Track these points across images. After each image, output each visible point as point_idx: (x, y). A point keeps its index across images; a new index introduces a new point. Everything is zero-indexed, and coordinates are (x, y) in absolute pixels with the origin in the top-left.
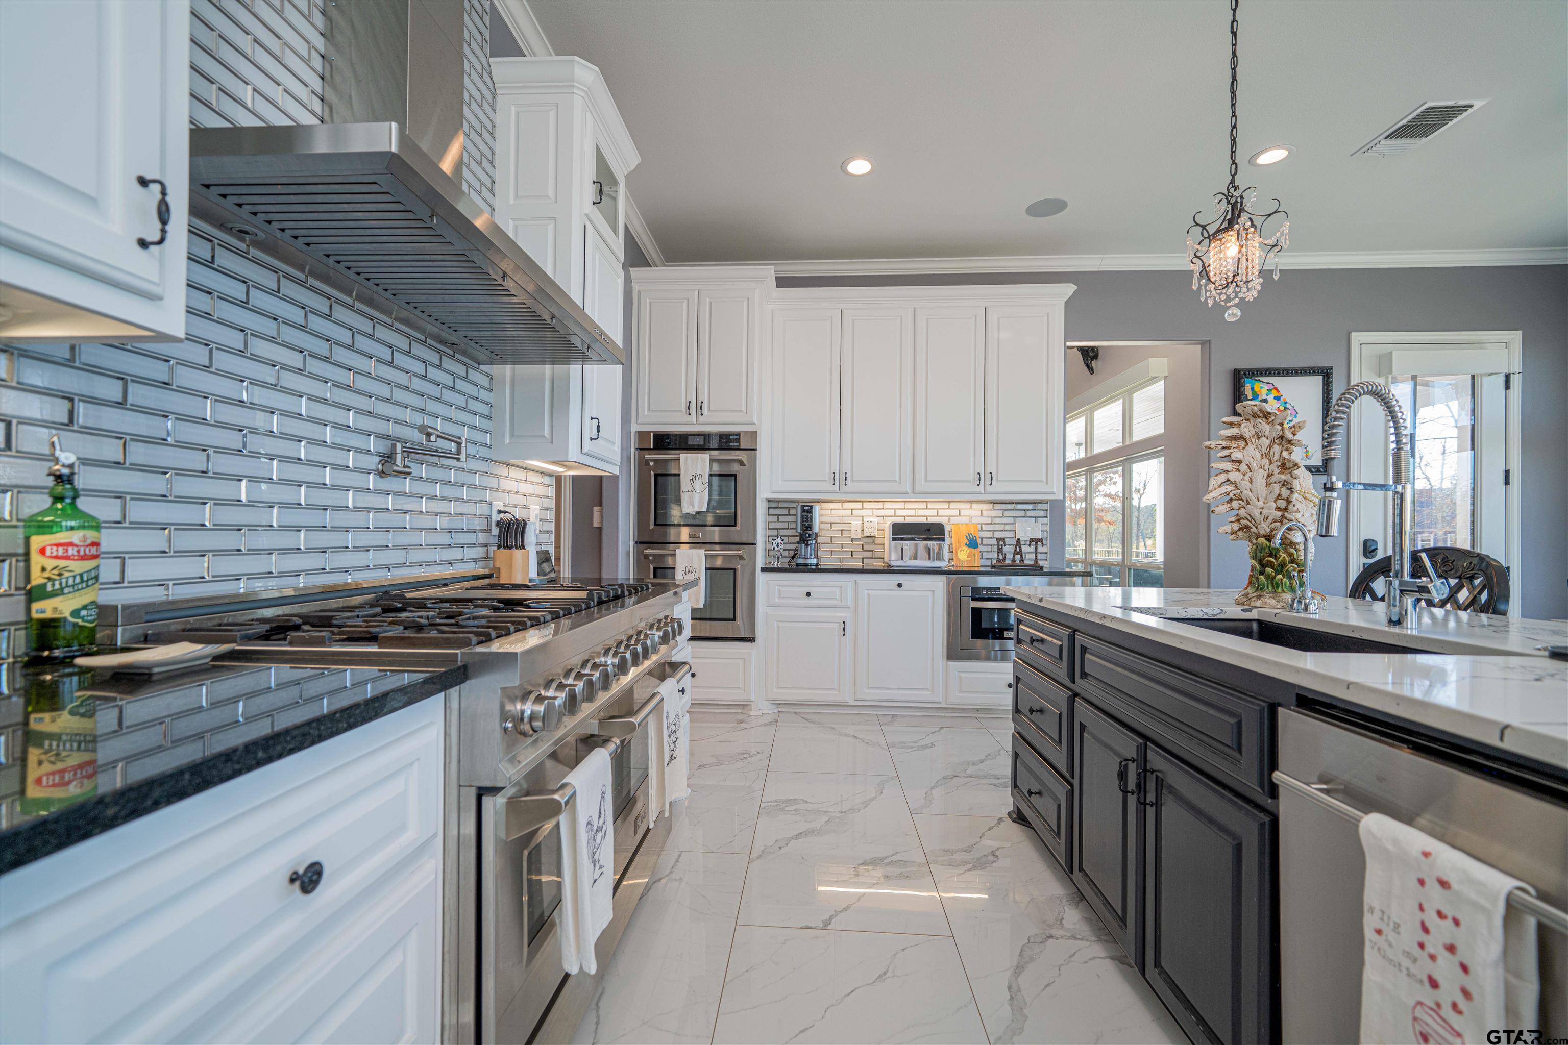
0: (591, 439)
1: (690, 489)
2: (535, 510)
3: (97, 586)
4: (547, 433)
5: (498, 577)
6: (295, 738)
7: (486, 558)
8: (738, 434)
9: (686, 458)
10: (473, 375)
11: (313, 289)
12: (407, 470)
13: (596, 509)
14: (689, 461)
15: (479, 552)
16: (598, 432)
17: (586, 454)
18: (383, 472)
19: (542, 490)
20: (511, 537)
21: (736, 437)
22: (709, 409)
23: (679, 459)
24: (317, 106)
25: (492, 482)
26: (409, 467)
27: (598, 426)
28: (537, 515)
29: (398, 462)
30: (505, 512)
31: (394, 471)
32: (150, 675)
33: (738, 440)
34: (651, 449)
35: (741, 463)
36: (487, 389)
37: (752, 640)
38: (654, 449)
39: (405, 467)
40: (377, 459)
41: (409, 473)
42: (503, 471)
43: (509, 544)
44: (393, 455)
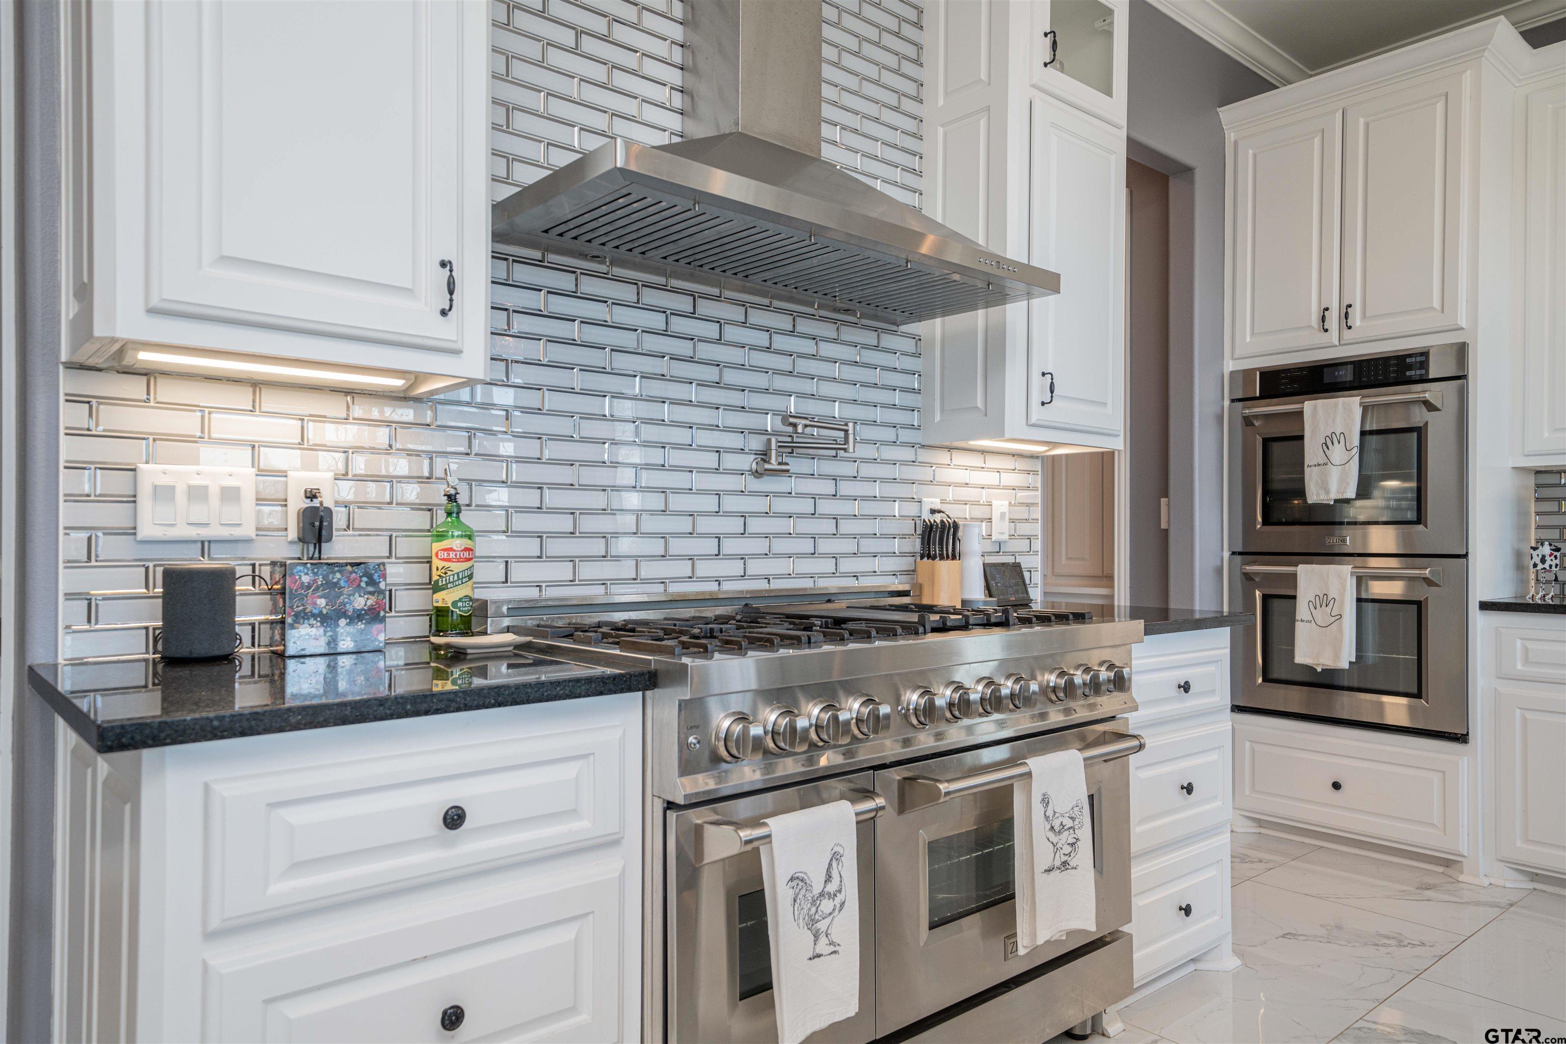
0: (1043, 404)
1: (1321, 459)
2: (1000, 506)
3: (470, 583)
4: (980, 404)
5: (920, 596)
6: (442, 701)
7: (912, 572)
8: (1425, 354)
9: (1315, 408)
10: (888, 341)
11: (675, 291)
12: (784, 467)
13: (1163, 501)
14: (1320, 412)
15: (905, 563)
16: (1052, 392)
17: (1033, 425)
18: (756, 471)
19: (1010, 479)
20: (934, 544)
21: (1419, 359)
22: (1364, 316)
23: (1300, 414)
24: (677, 100)
25: (924, 473)
26: (787, 464)
27: (1052, 385)
28: (1003, 515)
29: (773, 460)
30: (939, 512)
31: (766, 470)
32: (466, 654)
33: (1424, 365)
34: (1255, 398)
35: (1430, 406)
36: (913, 355)
37: (1462, 738)
38: (1262, 397)
39: (780, 464)
40: (752, 457)
41: (788, 471)
42: (943, 457)
43: (932, 553)
44: (768, 451)
